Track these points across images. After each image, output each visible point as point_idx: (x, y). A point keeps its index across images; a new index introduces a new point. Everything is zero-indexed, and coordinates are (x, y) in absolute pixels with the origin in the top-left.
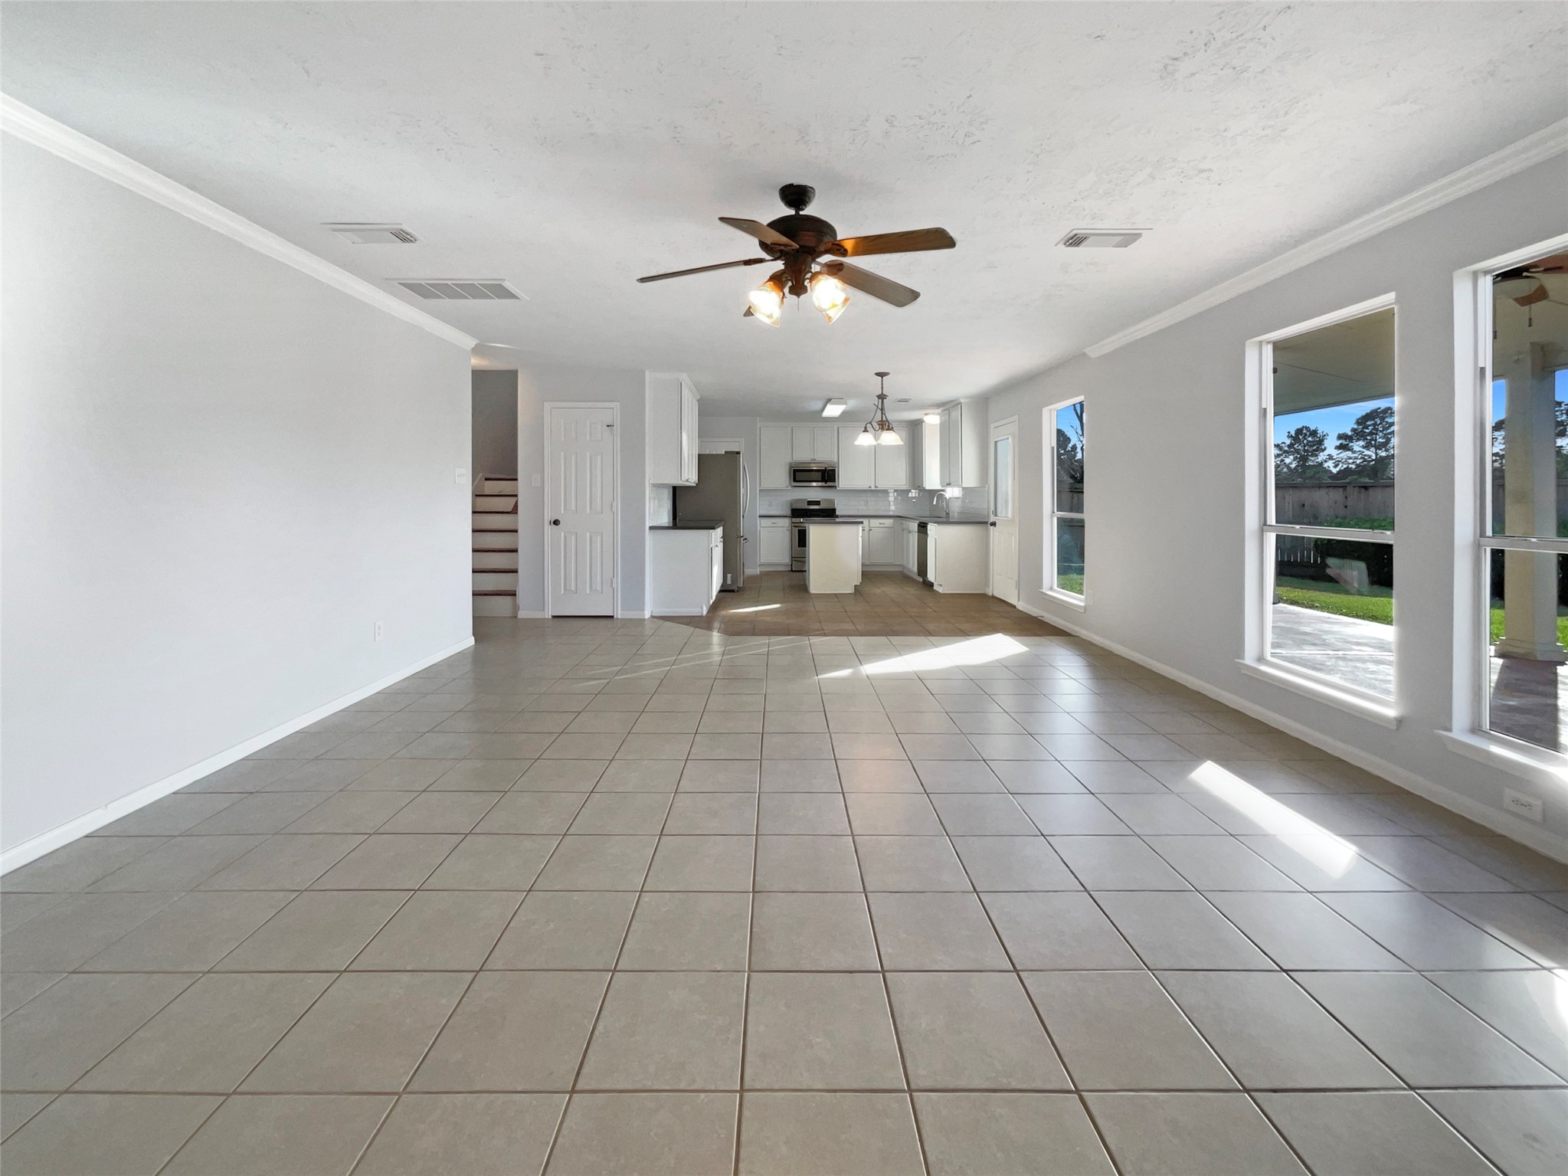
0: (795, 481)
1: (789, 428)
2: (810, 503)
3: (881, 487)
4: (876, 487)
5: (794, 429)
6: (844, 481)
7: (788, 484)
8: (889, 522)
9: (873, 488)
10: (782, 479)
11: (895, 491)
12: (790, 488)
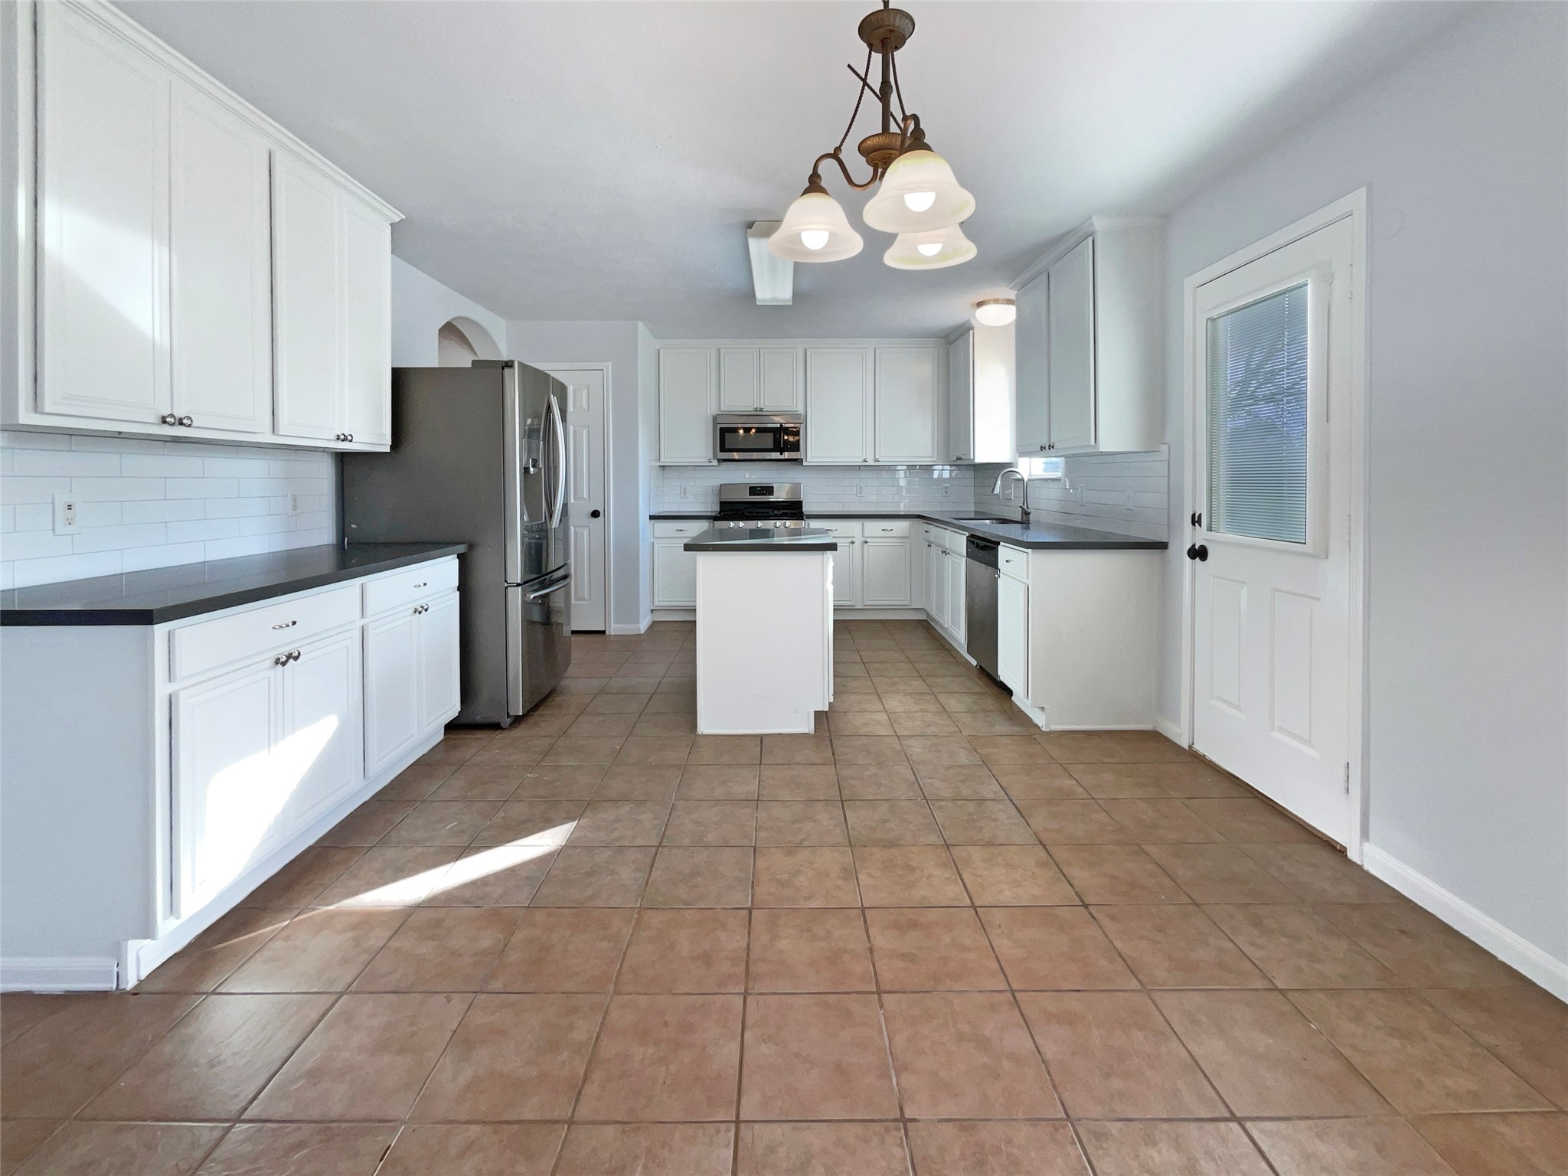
0: (723, 449)
1: (713, 352)
2: (753, 490)
3: (884, 461)
4: (877, 461)
5: (722, 351)
6: (816, 448)
7: (711, 456)
8: (900, 527)
9: (871, 462)
10: (699, 446)
11: (911, 467)
12: (715, 463)
